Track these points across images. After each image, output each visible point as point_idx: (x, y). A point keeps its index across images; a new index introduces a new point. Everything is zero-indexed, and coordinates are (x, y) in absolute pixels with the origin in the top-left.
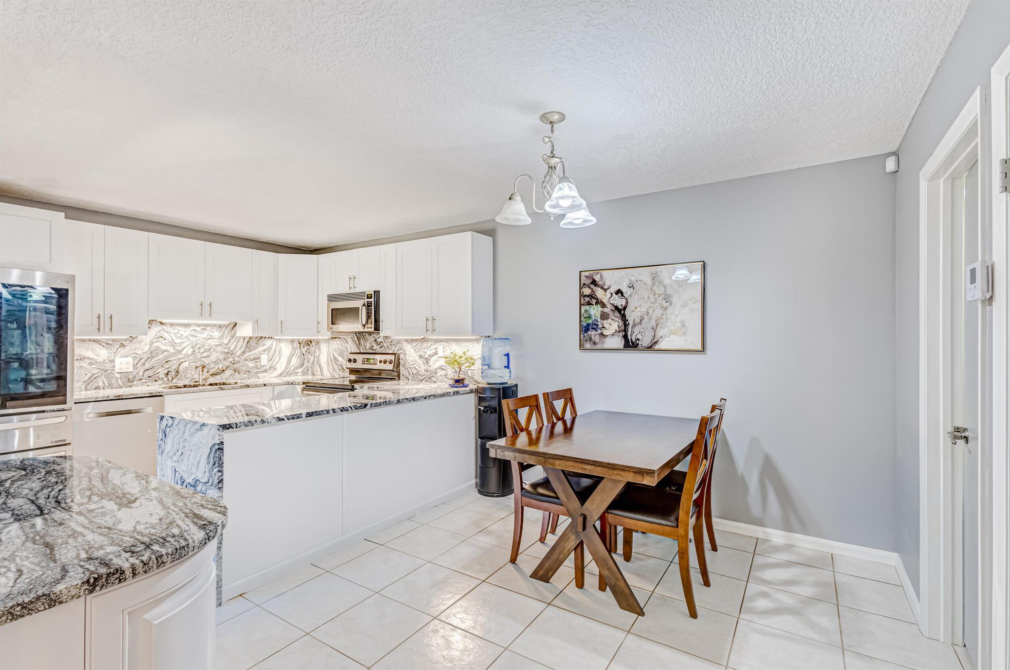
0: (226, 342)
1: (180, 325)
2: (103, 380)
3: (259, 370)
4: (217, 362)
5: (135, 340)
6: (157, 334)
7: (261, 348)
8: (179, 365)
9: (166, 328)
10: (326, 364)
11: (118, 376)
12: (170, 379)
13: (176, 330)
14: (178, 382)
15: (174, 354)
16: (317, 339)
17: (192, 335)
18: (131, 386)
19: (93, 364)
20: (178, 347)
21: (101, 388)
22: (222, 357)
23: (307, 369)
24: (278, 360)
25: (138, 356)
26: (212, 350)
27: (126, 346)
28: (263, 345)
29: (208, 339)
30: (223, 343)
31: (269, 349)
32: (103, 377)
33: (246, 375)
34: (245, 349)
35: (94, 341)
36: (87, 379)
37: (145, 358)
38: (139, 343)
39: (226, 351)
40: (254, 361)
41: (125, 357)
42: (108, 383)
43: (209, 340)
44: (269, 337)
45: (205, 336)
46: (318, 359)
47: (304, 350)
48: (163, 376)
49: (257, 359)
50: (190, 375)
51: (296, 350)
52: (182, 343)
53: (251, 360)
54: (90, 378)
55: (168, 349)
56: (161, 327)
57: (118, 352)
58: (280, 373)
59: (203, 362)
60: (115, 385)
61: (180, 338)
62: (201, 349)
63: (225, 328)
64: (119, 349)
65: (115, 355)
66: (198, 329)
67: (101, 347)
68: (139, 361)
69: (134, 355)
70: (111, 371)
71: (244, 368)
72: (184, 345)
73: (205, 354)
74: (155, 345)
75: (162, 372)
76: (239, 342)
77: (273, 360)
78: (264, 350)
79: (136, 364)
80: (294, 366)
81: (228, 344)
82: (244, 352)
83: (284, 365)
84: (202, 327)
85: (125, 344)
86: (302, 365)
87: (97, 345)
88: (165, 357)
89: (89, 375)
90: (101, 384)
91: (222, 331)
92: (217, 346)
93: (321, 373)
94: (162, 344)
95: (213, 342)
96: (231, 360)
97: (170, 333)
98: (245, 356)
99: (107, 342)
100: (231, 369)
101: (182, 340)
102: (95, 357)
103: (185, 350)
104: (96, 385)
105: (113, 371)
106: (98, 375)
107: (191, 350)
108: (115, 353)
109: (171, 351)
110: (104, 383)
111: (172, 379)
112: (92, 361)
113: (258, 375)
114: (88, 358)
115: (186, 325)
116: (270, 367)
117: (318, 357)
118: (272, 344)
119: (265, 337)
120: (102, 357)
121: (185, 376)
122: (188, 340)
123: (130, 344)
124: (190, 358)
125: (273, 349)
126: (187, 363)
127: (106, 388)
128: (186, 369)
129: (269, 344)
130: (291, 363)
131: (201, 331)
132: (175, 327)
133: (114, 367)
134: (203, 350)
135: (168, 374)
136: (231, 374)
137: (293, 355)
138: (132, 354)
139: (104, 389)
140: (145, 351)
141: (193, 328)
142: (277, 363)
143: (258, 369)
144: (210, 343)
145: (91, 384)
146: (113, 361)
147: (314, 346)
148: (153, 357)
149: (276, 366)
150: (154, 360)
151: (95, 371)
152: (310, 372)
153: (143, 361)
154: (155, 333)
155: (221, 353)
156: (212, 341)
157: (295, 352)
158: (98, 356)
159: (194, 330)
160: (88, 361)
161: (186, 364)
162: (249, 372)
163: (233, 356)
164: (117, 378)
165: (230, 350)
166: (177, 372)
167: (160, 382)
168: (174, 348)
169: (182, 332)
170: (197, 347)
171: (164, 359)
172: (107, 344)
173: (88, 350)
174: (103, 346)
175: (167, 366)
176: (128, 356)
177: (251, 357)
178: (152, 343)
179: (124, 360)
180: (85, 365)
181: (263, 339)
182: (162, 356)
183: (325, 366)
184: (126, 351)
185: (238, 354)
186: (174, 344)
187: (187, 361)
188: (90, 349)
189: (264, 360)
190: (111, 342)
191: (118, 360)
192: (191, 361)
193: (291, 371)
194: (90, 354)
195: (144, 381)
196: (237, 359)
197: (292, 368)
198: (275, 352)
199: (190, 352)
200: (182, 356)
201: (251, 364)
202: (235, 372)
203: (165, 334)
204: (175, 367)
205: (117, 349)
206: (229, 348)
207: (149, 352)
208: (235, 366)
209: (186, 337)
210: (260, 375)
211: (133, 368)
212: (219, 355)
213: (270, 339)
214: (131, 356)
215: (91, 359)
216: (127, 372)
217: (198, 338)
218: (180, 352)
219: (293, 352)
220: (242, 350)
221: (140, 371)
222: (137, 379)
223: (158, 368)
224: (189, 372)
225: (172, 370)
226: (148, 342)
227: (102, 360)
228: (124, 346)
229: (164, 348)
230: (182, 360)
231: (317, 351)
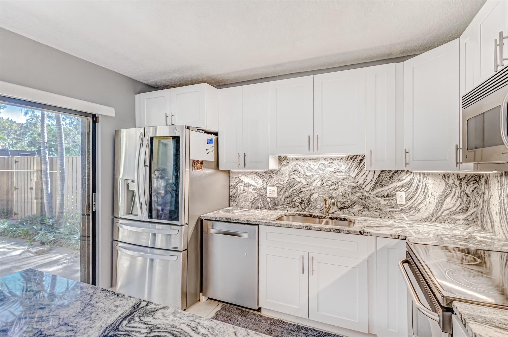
0: (353, 175)
1: (311, 159)
2: (260, 202)
3: (394, 210)
4: (345, 195)
5: (278, 173)
6: (294, 168)
7: (397, 184)
8: (311, 196)
9: (300, 162)
10: (498, 216)
11: (268, 200)
12: (303, 207)
13: (307, 164)
14: (309, 211)
15: (306, 186)
16: (486, 175)
17: (321, 169)
18: (276, 209)
19: (255, 190)
20: (309, 180)
21: (260, 208)
22: (350, 191)
23: (474, 216)
24: (422, 199)
25: (281, 186)
26: (340, 183)
27: (273, 177)
28: (400, 180)
29: (336, 172)
30: (351, 177)
31: (408, 185)
32: (260, 200)
33: (377, 214)
34: (376, 183)
35: (255, 173)
36: (252, 200)
37: (285, 188)
38: (281, 175)
39: (354, 185)
40: (388, 198)
41: (273, 186)
42: (263, 205)
43: (337, 174)
44: (408, 171)
45: (332, 170)
46: (488, 207)
47: (468, 190)
48: (298, 204)
49: (390, 196)
50: (319, 205)
51: (454, 189)
52: (312, 176)
53: (383, 197)
54: (254, 199)
55: (302, 181)
56: (295, 163)
57: (268, 182)
58: (424, 217)
59: (331, 195)
60: (267, 207)
61: (311, 171)
62: (329, 182)
63: (352, 161)
64: (269, 180)
65: (267, 184)
66: (326, 163)
67: (259, 178)
68: (282, 189)
69: (278, 185)
70: (265, 196)
71: (375, 205)
72: (314, 178)
73: (332, 187)
74: (292, 177)
75: (297, 200)
76: (369, 176)
77: (414, 199)
78: (402, 186)
79: (280, 192)
80: (450, 210)
81: (355, 177)
82: (374, 187)
83: (433, 206)
84: (329, 161)
85: (273, 176)
86: (466, 209)
87: (257, 176)
88: (299, 188)
89: (253, 197)
90: (259, 205)
91: (350, 164)
92: (344, 179)
93: (492, 229)
94: (297, 176)
95: (339, 176)
96: (359, 194)
97: (303, 167)
98: (376, 191)
99: (262, 174)
100: (360, 205)
101: (312, 173)
102: (256, 185)
103: (315, 182)
104: (257, 205)
105: (266, 196)
106: (257, 198)
107: (320, 183)
108: (267, 182)
109: (304, 183)
110: (261, 205)
111: (305, 208)
112: (255, 188)
113: (393, 215)
114: (252, 185)
115: (315, 160)
116: (411, 208)
117: (488, 202)
118: (413, 179)
119: (403, 171)
120: (260, 185)
121: (315, 206)
122: (317, 173)
123: (276, 176)
124: (320, 190)
125: (414, 185)
126: (317, 194)
127: (262, 208)
128: (316, 200)
129: (408, 179)
130: (444, 206)
131: (329, 165)
132: (307, 161)
133: (266, 193)
134: (331, 183)
135: (302, 203)
136: (359, 209)
137: (448, 195)
138: (277, 184)
139: (261, 209)
140: (285, 182)
141: (321, 162)
142: (420, 203)
143: (393, 207)
144: (337, 176)
145: (254, 204)
146: (265, 189)
147: (483, 184)
148: (290, 187)
149: (420, 206)
150: (291, 189)
151: (256, 195)
152: (479, 222)
153: (284, 190)
154: (292, 167)
155: (349, 187)
156: (339, 174)
157: (451, 191)
158: (258, 184)
159: (323, 164)
160: (252, 188)
161: (315, 196)
162: (380, 210)
163: (361, 191)
164: (268, 202)
165: (358, 184)
166: (309, 202)
167: (296, 209)
168: (306, 181)
169: (312, 166)
170: (325, 180)
171: (299, 190)
172: (262, 175)
173: (252, 179)
174: (260, 177)
175: (301, 196)
176: (274, 185)
177: (382, 193)
178: (290, 176)
179: (272, 188)
180: (251, 190)
181: (399, 173)
182: (297, 186)
183: (496, 218)
184: (273, 181)
185: (367, 189)
186: (306, 176)
187: (317, 192)
188: (253, 179)
189: (401, 197)
190: (264, 174)
191: (269, 188)
192: (320, 193)
193: (445, 216)
194: (253, 183)
195: (285, 206)
196: (366, 194)
197: (445, 213)
198: (417, 189)
199: (319, 184)
200: (313, 188)
201: (383, 202)
202: (364, 208)
203: (299, 167)
204: (307, 197)
205: (268, 180)
206: (357, 182)
207: (288, 183)
208: (364, 201)
209: (316, 170)
210: (396, 215)
211: (278, 195)
212: (346, 188)
213: (409, 173)
214: (276, 185)
215: (254, 186)
216: (274, 198)
217: (326, 171)
218: (311, 184)
219: (448, 192)
220: (372, 185)
221: (282, 198)
222: (280, 204)
223: (295, 197)
224: (319, 202)
225: (305, 200)
226: (287, 174)
227: (260, 188)
228: (272, 177)
229: (298, 180)
230: (313, 192)
231: (487, 192)
